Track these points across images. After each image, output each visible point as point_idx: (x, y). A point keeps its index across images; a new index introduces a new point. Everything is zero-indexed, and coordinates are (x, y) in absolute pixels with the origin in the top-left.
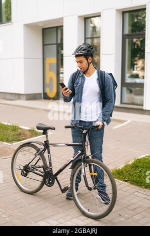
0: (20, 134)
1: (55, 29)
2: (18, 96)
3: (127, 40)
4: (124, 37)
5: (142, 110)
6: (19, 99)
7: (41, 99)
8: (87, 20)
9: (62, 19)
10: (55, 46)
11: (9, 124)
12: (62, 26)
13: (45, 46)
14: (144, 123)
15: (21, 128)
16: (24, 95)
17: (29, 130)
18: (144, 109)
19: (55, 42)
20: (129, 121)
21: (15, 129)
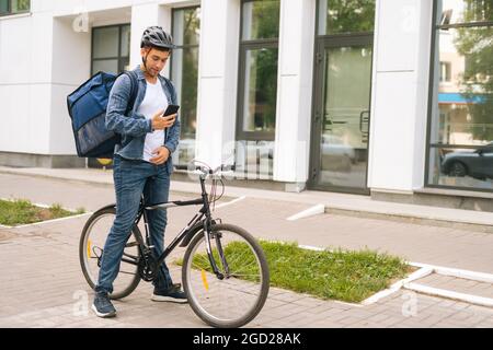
0: (32, 214)
1: (117, 29)
2: (37, 158)
3: (249, 52)
4: (244, 47)
5: (271, 181)
6: (38, 165)
7: (83, 167)
8: (175, 13)
9: (129, 9)
10: (116, 61)
11: (12, 201)
12: (129, 24)
13: (95, 62)
14: (267, 200)
15: (34, 207)
16: (48, 156)
17: (50, 209)
18: (275, 179)
19: (116, 55)
20: (242, 198)
21: (23, 206)
